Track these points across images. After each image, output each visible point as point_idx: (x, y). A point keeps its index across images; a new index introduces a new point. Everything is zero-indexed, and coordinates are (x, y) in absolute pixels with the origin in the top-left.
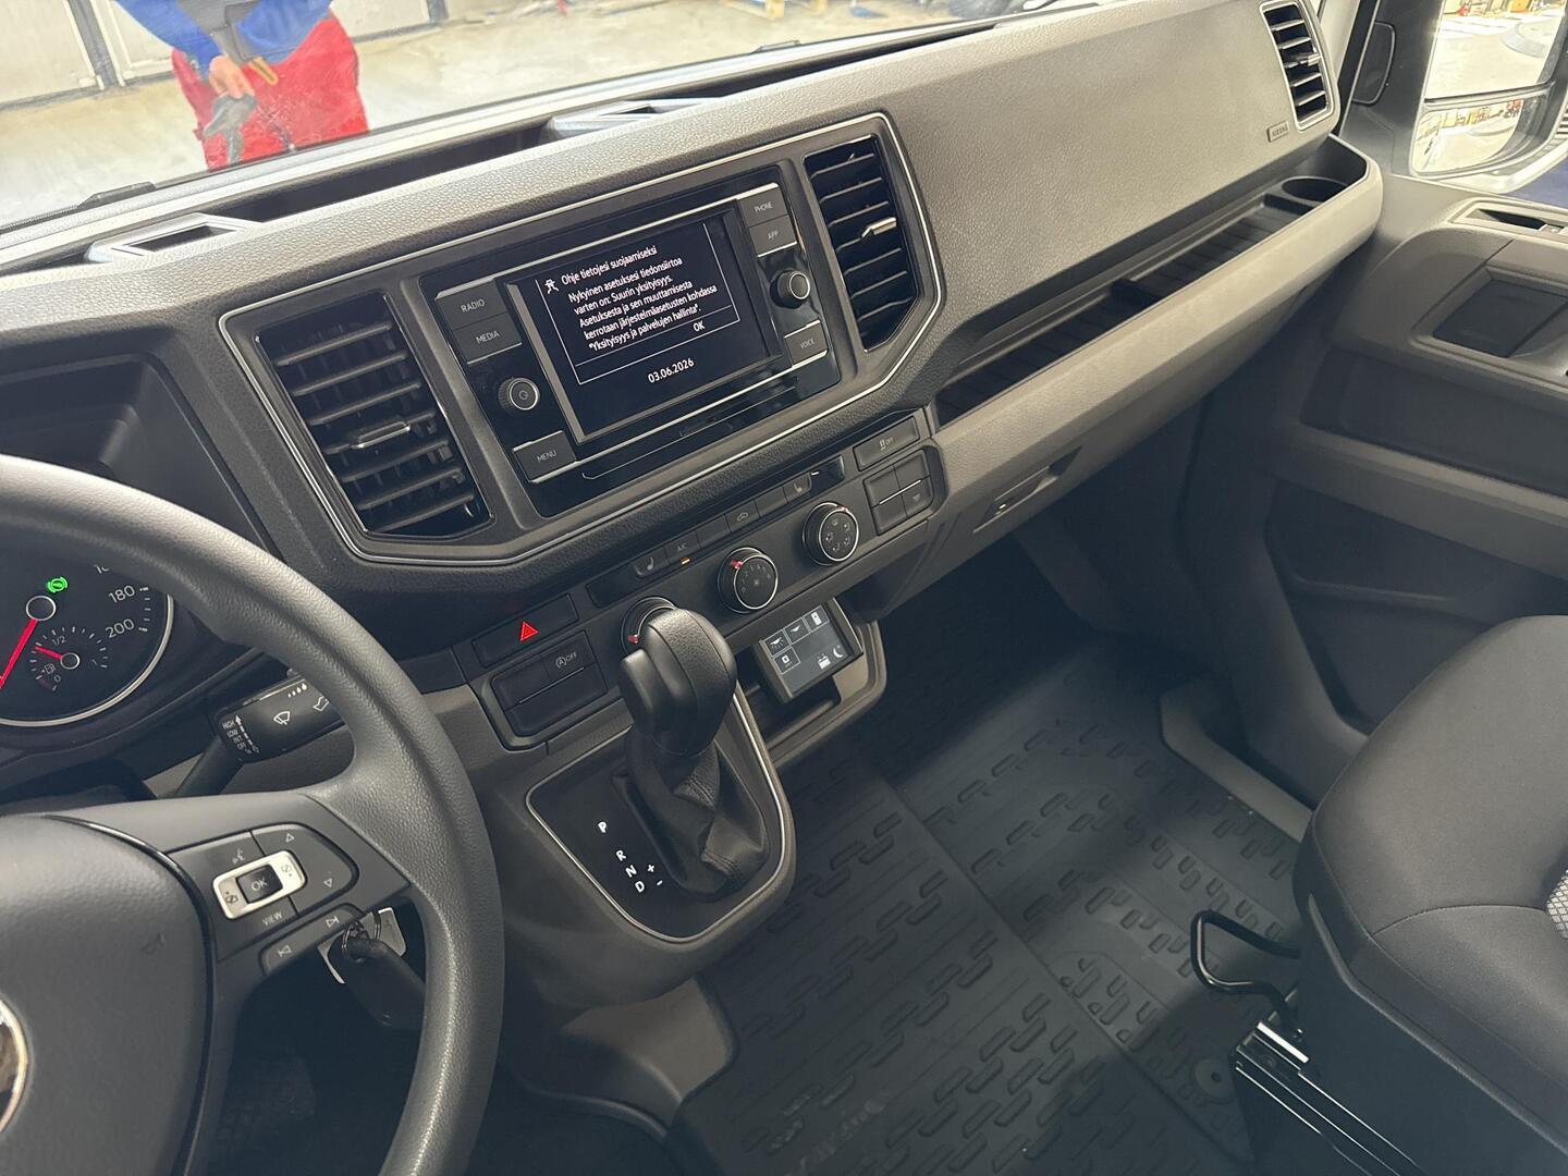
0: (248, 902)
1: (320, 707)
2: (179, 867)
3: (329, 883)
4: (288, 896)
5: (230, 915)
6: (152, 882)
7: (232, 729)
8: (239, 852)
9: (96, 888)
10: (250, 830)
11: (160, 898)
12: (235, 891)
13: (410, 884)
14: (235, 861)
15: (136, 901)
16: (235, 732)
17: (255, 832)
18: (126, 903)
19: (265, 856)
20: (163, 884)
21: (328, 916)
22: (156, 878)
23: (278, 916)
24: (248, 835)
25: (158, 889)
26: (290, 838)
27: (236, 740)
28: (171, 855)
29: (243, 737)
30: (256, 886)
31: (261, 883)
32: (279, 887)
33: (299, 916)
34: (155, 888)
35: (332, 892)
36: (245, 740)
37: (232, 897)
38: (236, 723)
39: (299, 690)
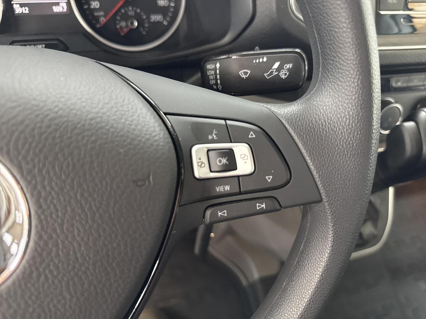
0: (211, 171)
1: (268, 75)
2: (172, 126)
3: (269, 178)
4: (238, 177)
5: (197, 174)
6: (154, 131)
7: (211, 70)
8: (214, 132)
9: (114, 120)
10: (225, 119)
11: (158, 145)
12: (205, 160)
13: (321, 200)
14: (210, 137)
15: (140, 141)
16: (213, 72)
17: (229, 122)
18: (133, 139)
19: (231, 142)
20: (161, 136)
21: (260, 201)
22: (158, 129)
23: (227, 188)
24: (223, 122)
25: (156, 138)
26: (251, 135)
27: (211, 77)
28: (167, 116)
29: (216, 77)
30: (220, 161)
31: (224, 161)
32: (235, 168)
33: (240, 193)
34: (155, 136)
35: (268, 186)
36: (216, 79)
37: (202, 163)
38: (216, 67)
39: (261, 60)
